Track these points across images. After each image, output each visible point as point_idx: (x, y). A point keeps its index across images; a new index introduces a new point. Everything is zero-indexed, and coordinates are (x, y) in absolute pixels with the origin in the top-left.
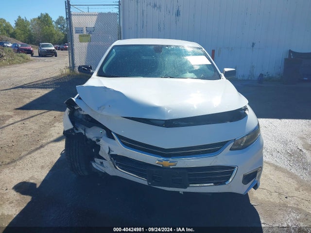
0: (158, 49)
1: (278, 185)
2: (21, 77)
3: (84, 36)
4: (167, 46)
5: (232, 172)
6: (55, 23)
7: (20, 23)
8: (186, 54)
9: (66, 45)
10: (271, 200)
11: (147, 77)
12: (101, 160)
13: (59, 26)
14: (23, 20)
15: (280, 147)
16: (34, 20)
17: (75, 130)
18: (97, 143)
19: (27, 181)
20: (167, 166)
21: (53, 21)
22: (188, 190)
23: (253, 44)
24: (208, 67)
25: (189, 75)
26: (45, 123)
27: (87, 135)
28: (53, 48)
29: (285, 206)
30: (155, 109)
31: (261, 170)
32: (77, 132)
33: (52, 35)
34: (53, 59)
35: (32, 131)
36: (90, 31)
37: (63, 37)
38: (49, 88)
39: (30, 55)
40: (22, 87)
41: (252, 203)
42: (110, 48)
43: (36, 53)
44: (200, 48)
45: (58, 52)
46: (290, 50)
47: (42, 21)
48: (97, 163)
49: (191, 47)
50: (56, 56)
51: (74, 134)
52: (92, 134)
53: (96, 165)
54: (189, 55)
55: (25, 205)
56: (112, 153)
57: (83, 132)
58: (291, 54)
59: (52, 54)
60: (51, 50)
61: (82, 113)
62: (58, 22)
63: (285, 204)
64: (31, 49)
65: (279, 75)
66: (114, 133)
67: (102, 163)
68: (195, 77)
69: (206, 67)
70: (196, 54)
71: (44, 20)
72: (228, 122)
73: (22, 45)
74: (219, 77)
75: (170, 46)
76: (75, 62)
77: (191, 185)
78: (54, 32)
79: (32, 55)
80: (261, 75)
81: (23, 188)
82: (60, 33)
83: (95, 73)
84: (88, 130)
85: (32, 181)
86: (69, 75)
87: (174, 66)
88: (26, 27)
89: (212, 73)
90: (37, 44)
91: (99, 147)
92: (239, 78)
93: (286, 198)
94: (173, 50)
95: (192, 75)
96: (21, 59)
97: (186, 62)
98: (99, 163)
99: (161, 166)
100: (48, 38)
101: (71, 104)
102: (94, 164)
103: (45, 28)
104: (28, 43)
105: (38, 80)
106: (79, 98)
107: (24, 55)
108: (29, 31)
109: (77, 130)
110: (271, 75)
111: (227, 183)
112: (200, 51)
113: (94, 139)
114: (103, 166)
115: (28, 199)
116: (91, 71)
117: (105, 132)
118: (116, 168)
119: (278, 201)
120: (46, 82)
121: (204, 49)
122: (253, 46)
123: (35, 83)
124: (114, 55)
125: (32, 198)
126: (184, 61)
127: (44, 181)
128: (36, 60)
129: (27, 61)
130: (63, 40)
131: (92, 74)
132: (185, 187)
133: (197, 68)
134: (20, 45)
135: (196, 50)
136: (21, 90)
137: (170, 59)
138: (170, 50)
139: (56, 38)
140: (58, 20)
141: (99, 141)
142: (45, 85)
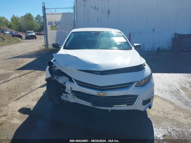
0: (97, 33)
1: (163, 108)
2: (16, 51)
3: (53, 26)
4: (102, 32)
5: (136, 98)
6: (35, 19)
7: (14, 19)
8: (113, 36)
9: (41, 32)
10: (159, 115)
11: (91, 49)
12: (66, 94)
13: (37, 21)
14: (16, 17)
15: (167, 88)
16: (22, 17)
17: (52, 78)
18: (64, 85)
19: (25, 107)
20: (102, 95)
21: (34, 18)
22: (113, 108)
23: (154, 30)
24: (125, 43)
25: (114, 48)
26: (33, 77)
27: (58, 81)
28: (34, 34)
29: (167, 118)
30: (95, 65)
31: (153, 98)
32: (53, 79)
33: (33, 26)
34: (34, 40)
35: (26, 81)
36: (57, 23)
37: (40, 27)
38: (33, 57)
39: (20, 38)
40: (18, 57)
41: (149, 117)
42: (70, 33)
43: (24, 37)
44: (120, 33)
45: (37, 36)
46: (175, 33)
47: (27, 18)
48: (64, 96)
49: (115, 32)
50: (36, 39)
51: (51, 80)
52: (61, 80)
53: (64, 97)
54: (114, 37)
55: (26, 119)
56: (72, 90)
57: (56, 79)
58: (176, 35)
59: (33, 37)
60: (33, 35)
61: (56, 68)
62: (37, 18)
63: (167, 117)
64: (21, 35)
65: (169, 48)
66: (73, 79)
67: (67, 96)
68: (118, 49)
69: (123, 43)
70: (118, 36)
71: (28, 17)
72: (134, 72)
73: (15, 33)
74: (131, 49)
75: (104, 32)
76: (48, 42)
77: (114, 106)
78: (35, 24)
79: (21, 39)
80: (159, 48)
81: (23, 111)
82: (38, 25)
83: (62, 48)
84: (59, 78)
85: (28, 107)
86: (44, 50)
87: (106, 43)
88: (17, 21)
89: (127, 46)
90: (24, 31)
91: (65, 87)
92: (145, 50)
93: (167, 114)
94: (105, 34)
95: (116, 48)
96: (16, 41)
97: (113, 41)
98: (65, 96)
99: (99, 96)
100: (31, 28)
101: (50, 64)
102: (62, 97)
103: (29, 22)
104: (19, 31)
105: (26, 53)
106: (55, 60)
107: (17, 38)
108: (19, 24)
109: (53, 78)
110: (164, 48)
111: (134, 104)
112: (120, 34)
113: (62, 83)
114: (67, 98)
115: (27, 116)
116: (60, 46)
117: (68, 79)
118: (75, 98)
119: (163, 115)
120: (31, 54)
121: (123, 33)
122: (153, 31)
123: (25, 55)
124: (72, 37)
125: (29, 116)
126: (111, 40)
127: (35, 107)
128: (24, 41)
129: (19, 42)
130: (40, 29)
131: (60, 48)
132: (112, 107)
133: (119, 44)
134: (14, 33)
135: (118, 34)
136: (17, 59)
137: (103, 39)
138: (103, 34)
139: (36, 28)
140: (37, 17)
141: (65, 84)
142: (31, 56)
